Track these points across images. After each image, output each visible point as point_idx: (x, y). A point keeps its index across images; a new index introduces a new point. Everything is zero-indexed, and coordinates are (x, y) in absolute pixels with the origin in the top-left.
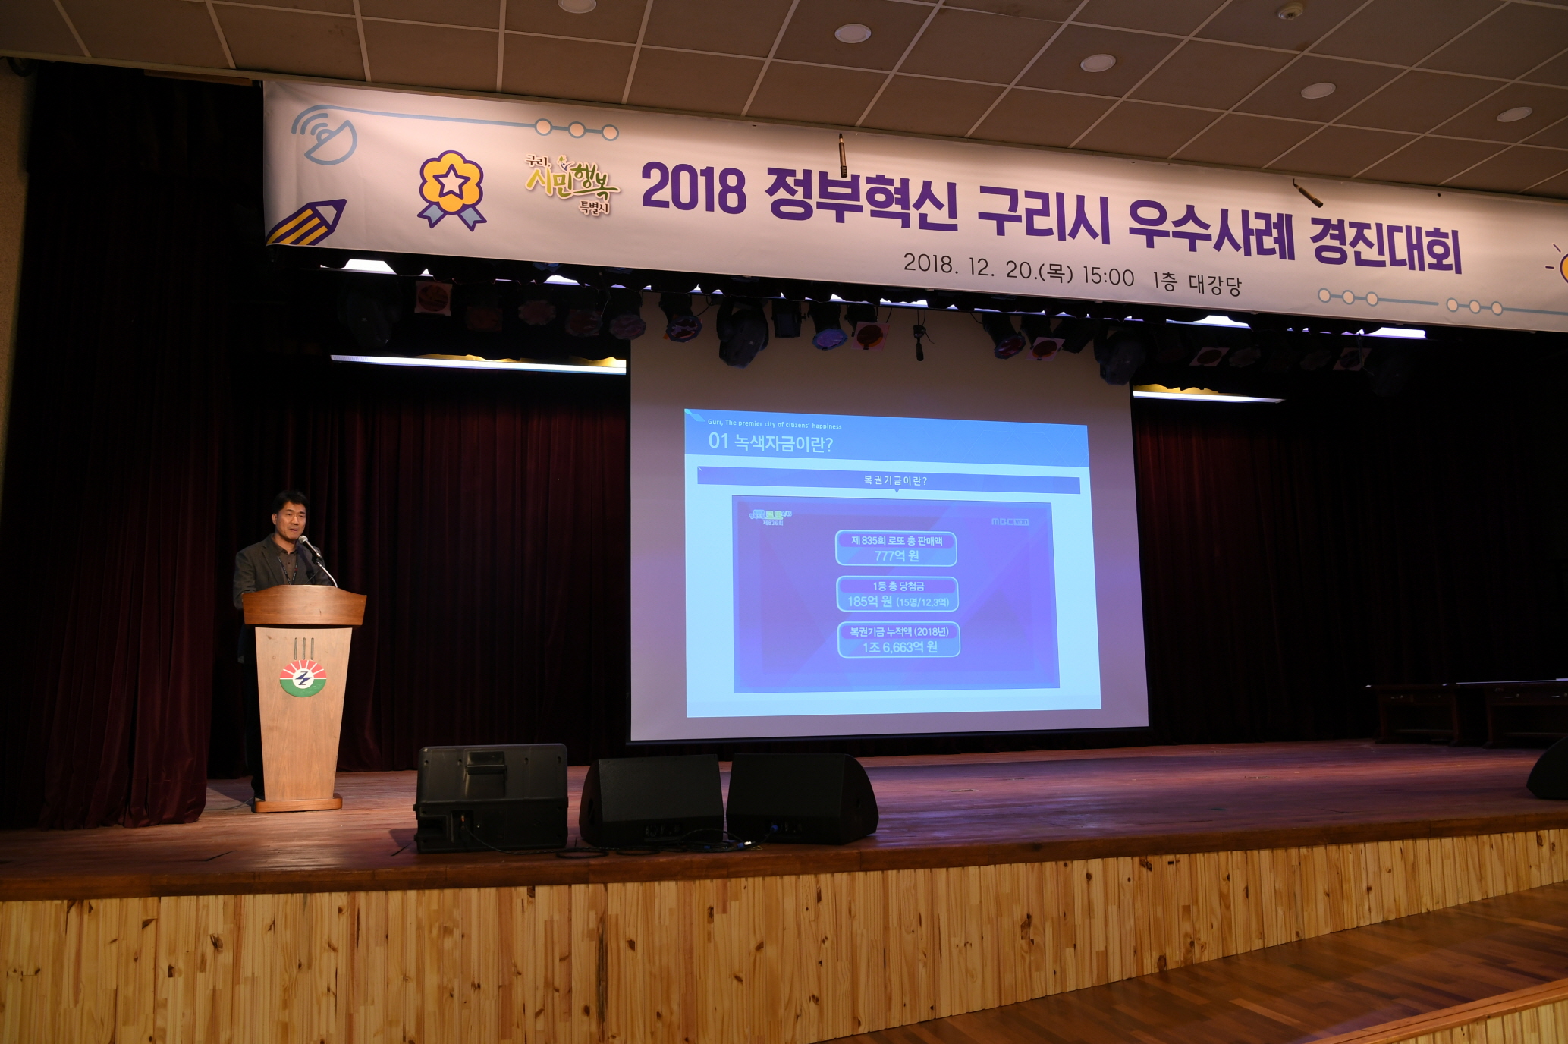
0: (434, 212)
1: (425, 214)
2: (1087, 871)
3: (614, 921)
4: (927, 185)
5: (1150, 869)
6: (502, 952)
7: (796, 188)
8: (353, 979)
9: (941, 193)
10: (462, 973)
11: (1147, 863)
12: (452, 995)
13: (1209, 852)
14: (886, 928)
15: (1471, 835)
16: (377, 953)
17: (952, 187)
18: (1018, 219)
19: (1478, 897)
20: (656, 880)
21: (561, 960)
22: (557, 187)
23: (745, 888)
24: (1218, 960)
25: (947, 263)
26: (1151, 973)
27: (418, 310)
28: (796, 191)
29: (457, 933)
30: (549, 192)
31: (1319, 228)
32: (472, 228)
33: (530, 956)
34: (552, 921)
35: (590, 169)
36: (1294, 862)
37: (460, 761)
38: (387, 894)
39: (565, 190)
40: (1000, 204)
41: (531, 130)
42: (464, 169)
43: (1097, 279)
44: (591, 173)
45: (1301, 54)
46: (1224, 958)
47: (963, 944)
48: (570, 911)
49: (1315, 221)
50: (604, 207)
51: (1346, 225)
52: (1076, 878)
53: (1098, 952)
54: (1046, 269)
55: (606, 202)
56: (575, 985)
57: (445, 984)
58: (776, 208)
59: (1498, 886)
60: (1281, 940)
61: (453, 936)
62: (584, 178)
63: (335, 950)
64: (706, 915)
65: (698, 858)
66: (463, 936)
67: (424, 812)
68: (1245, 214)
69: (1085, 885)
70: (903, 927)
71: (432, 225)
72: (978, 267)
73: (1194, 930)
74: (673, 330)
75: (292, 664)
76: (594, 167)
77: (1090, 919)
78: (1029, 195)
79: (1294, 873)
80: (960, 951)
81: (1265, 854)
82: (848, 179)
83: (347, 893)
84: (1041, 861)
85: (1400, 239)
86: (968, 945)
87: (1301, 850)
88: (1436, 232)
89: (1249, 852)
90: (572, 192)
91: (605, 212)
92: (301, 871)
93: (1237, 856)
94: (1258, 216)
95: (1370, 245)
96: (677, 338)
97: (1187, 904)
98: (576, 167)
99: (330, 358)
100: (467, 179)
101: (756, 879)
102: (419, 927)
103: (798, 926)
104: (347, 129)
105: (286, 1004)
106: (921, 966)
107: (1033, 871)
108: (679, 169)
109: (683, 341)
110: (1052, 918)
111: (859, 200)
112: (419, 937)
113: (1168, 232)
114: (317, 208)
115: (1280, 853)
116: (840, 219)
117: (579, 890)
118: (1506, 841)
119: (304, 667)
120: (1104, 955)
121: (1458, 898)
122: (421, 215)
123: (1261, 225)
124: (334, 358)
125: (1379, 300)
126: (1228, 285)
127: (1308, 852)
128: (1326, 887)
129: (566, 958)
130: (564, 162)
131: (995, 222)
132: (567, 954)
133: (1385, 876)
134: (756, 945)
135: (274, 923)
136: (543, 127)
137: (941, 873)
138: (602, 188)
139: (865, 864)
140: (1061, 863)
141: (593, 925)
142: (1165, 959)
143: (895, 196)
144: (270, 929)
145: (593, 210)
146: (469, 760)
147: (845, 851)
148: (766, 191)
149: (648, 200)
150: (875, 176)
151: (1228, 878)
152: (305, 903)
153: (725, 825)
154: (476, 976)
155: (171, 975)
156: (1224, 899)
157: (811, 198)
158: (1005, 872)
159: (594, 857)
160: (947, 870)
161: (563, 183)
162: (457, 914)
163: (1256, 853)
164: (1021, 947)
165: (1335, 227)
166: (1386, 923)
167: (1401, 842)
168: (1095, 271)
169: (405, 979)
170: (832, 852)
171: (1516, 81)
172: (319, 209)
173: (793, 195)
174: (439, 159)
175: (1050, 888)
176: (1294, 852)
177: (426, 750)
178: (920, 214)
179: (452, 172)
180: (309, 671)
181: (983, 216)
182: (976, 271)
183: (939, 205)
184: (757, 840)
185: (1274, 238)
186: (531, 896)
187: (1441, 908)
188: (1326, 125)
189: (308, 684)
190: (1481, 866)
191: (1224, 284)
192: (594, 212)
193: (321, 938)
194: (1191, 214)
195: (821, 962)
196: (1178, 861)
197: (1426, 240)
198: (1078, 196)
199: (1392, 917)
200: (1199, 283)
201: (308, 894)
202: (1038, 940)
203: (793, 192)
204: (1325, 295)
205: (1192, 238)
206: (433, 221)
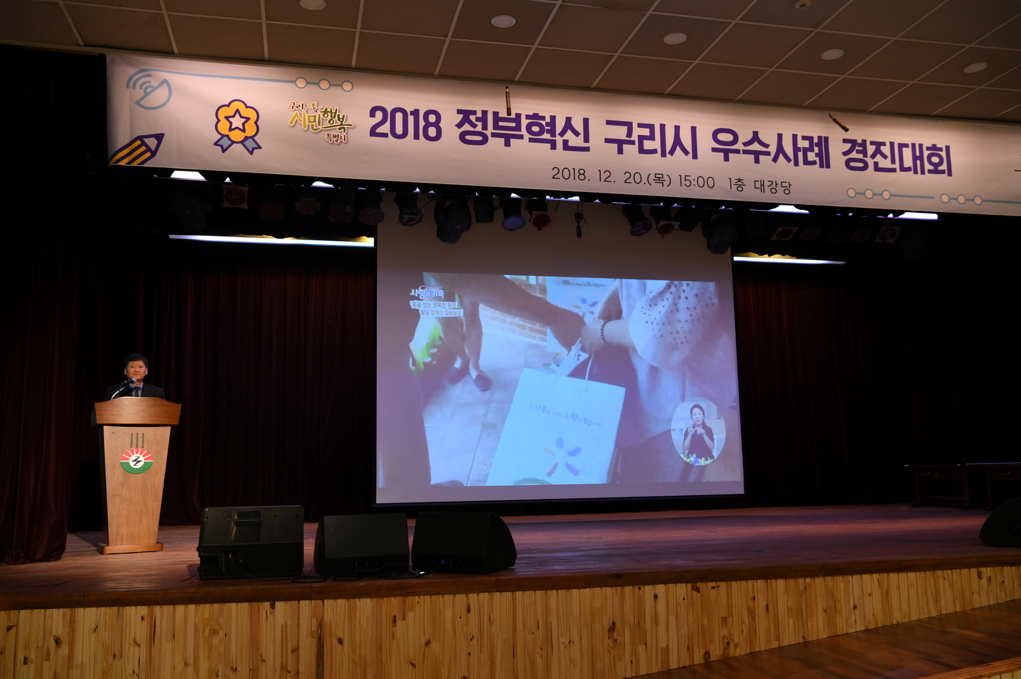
0: (225, 142)
1: (219, 143)
2: (655, 592)
3: (328, 625)
4: (568, 120)
5: (699, 592)
6: (252, 646)
7: (477, 123)
8: (150, 665)
9: (578, 126)
10: (225, 660)
11: (697, 587)
12: (217, 676)
13: (741, 580)
14: (515, 631)
15: (929, 570)
16: (167, 647)
17: (586, 121)
18: (633, 143)
19: (934, 614)
20: (358, 598)
21: (292, 651)
22: (310, 124)
23: (418, 603)
24: (747, 655)
25: (582, 174)
26: (699, 663)
27: (225, 205)
28: (477, 125)
29: (221, 633)
30: (305, 127)
31: (848, 146)
32: (251, 153)
33: (271, 648)
34: (286, 625)
35: (334, 111)
36: (801, 588)
37: (230, 517)
38: (174, 607)
39: (316, 126)
40: (620, 133)
41: (292, 85)
42: (245, 112)
43: (688, 183)
44: (334, 114)
45: (816, 31)
46: (751, 653)
47: (567, 642)
48: (299, 618)
49: (844, 141)
50: (343, 137)
51: (868, 143)
52: (646, 596)
53: (662, 648)
54: (652, 177)
55: (344, 134)
56: (302, 669)
57: (213, 668)
58: (462, 137)
59: (949, 605)
60: (792, 642)
61: (219, 636)
62: (329, 118)
63: (138, 645)
64: (391, 621)
65: (386, 582)
66: (226, 635)
67: (203, 552)
68: (795, 137)
69: (653, 602)
70: (526, 630)
71: (224, 151)
72: (604, 176)
73: (730, 634)
74: (404, 218)
75: (129, 451)
76: (336, 110)
77: (656, 625)
78: (641, 125)
79: (801, 595)
80: (566, 647)
81: (781, 583)
82: (513, 116)
83: (147, 607)
84: (623, 585)
85: (907, 153)
86: (571, 643)
87: (806, 580)
88: (934, 147)
89: (769, 581)
90: (320, 127)
91: (343, 141)
92: (116, 592)
93: (760, 583)
94: (804, 138)
95: (885, 157)
96: (406, 223)
97: (725, 616)
98: (324, 110)
99: (168, 237)
100: (248, 119)
101: (426, 597)
102: (196, 630)
103: (454, 629)
104: (165, 85)
106: (538, 656)
107: (616, 592)
108: (395, 111)
109: (411, 225)
110: (630, 625)
111: (521, 131)
112: (196, 636)
113: (739, 150)
114: (144, 139)
115: (791, 581)
116: (507, 144)
117: (305, 605)
118: (954, 575)
119: (137, 453)
120: (666, 651)
121: (920, 614)
122: (216, 144)
123: (806, 144)
124: (172, 236)
125: (891, 195)
126: (782, 186)
127: (811, 581)
128: (824, 605)
129: (295, 650)
130: (316, 107)
131: (616, 145)
132: (296, 647)
133: (867, 598)
134: (425, 642)
135: (97, 627)
136: (301, 83)
137: (553, 594)
138: (342, 124)
139: (500, 588)
140: (636, 587)
141: (314, 628)
142: (709, 654)
143: (546, 128)
144: (94, 631)
145: (335, 139)
146: (236, 517)
147: (486, 578)
148: (456, 125)
149: (373, 132)
150: (532, 114)
151: (754, 598)
152: (119, 614)
153: (410, 561)
154: (234, 662)
155: (25, 663)
156: (751, 613)
157: (487, 130)
158: (599, 593)
159: (317, 582)
160: (557, 592)
161: (315, 121)
162: (221, 620)
163: (774, 581)
164: (608, 645)
165: (859, 145)
166: (867, 631)
167: (878, 575)
168: (687, 178)
169: (186, 664)
170: (478, 579)
171: (972, 45)
172: (146, 140)
173: (475, 128)
174: (228, 106)
175: (628, 604)
176: (801, 581)
177: (207, 510)
178: (563, 140)
179: (237, 114)
180: (141, 456)
181: (608, 141)
182: (603, 179)
183: (577, 134)
184: (428, 571)
185: (816, 154)
186: (272, 608)
187: (907, 620)
188: (842, 77)
189: (140, 465)
190: (937, 592)
191: (779, 186)
192: (336, 141)
193: (129, 637)
194: (756, 138)
195: (469, 654)
196: (718, 587)
197: (926, 153)
198: (675, 126)
199: (872, 627)
200: (761, 185)
201: (121, 608)
202: (620, 639)
203: (474, 126)
204: (852, 193)
205: (757, 154)
206: (224, 148)
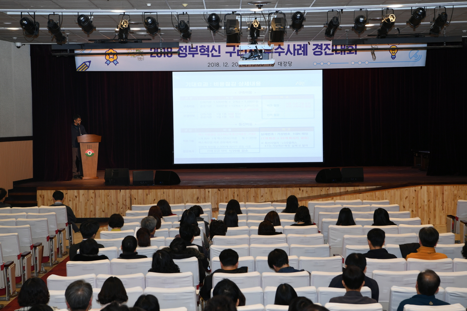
0: (108, 62)
2: (209, 190)
3: (132, 195)
4: (213, 46)
6: (116, 199)
8: (95, 202)
9: (217, 48)
10: (111, 202)
11: (219, 190)
12: (109, 205)
14: (175, 198)
16: (98, 199)
17: (219, 46)
18: (235, 52)
23: (152, 191)
25: (218, 64)
29: (110, 196)
30: (131, 56)
31: (315, 46)
32: (116, 65)
33: (120, 200)
34: (123, 195)
35: (139, 50)
37: (112, 171)
47: (187, 201)
48: (126, 193)
49: (314, 45)
50: (142, 58)
51: (323, 45)
55: (143, 57)
56: (127, 204)
57: (108, 203)
63: (92, 198)
64: (146, 194)
67: (106, 179)
68: (294, 45)
69: (208, 193)
71: (108, 65)
72: (225, 65)
75: (87, 150)
77: (209, 197)
78: (238, 46)
79: (247, 192)
82: (195, 47)
83: (94, 190)
84: (200, 189)
87: (249, 189)
90: (136, 56)
94: (298, 45)
95: (330, 49)
98: (136, 50)
101: (154, 190)
102: (104, 195)
105: (86, 205)
111: (198, 52)
112: (104, 197)
113: (275, 53)
116: (193, 56)
117: (127, 190)
123: (299, 47)
125: (331, 63)
126: (288, 64)
129: (125, 200)
130: (134, 49)
131: (229, 54)
134: (154, 200)
135: (84, 194)
141: (129, 196)
143: (206, 50)
145: (140, 59)
149: (151, 56)
150: (201, 46)
154: (113, 202)
155: (70, 201)
157: (187, 52)
165: (320, 46)
169: (103, 203)
172: (86, 63)
173: (183, 52)
175: (202, 193)
176: (247, 189)
178: (212, 53)
180: (91, 152)
181: (227, 52)
182: (225, 66)
183: (216, 51)
185: (302, 51)
186: (120, 191)
189: (91, 154)
193: (90, 196)
194: (280, 47)
196: (225, 190)
200: (281, 64)
201: (88, 190)
202: (199, 201)
203: (183, 51)
204: (315, 64)
205: (279, 53)
206: (108, 64)
